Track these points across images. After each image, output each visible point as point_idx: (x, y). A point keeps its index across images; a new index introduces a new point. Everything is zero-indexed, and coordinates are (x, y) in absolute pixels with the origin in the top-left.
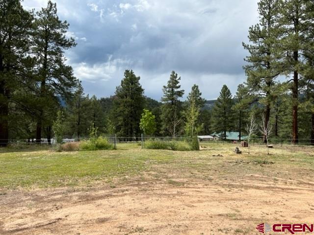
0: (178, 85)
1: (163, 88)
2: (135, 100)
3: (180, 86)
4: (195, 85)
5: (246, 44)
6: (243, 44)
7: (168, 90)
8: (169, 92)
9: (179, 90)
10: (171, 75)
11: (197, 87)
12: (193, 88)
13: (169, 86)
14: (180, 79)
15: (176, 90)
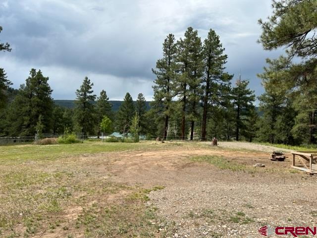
0: (90, 90)
1: (76, 92)
2: (43, 101)
3: (92, 91)
4: (103, 91)
5: (154, 70)
6: (153, 70)
7: (81, 93)
8: (81, 95)
9: (92, 94)
10: (84, 81)
11: (105, 92)
12: (102, 93)
13: (82, 90)
14: (92, 84)
15: (88, 94)
